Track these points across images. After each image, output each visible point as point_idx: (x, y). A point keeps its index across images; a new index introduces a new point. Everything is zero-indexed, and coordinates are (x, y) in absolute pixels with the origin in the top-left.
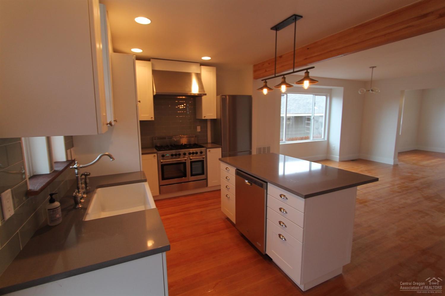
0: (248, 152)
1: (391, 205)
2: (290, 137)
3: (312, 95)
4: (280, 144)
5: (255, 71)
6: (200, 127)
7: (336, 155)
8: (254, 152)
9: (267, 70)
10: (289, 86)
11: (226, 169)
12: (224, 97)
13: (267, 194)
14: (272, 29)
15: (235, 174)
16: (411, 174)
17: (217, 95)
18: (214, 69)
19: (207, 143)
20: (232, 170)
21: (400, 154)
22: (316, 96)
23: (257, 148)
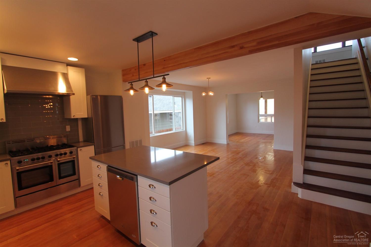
0: (123, 146)
1: (228, 173)
2: (158, 129)
3: (172, 97)
4: (150, 136)
5: (123, 75)
6: (69, 126)
7: (192, 142)
8: (127, 146)
9: (134, 75)
10: (151, 88)
11: (98, 167)
12: (95, 97)
13: (138, 186)
14: (134, 40)
15: (107, 171)
16: (236, 149)
17: (87, 95)
18: (83, 70)
19: (79, 142)
20: (104, 167)
21: (230, 136)
22: (175, 97)
23: (130, 142)
